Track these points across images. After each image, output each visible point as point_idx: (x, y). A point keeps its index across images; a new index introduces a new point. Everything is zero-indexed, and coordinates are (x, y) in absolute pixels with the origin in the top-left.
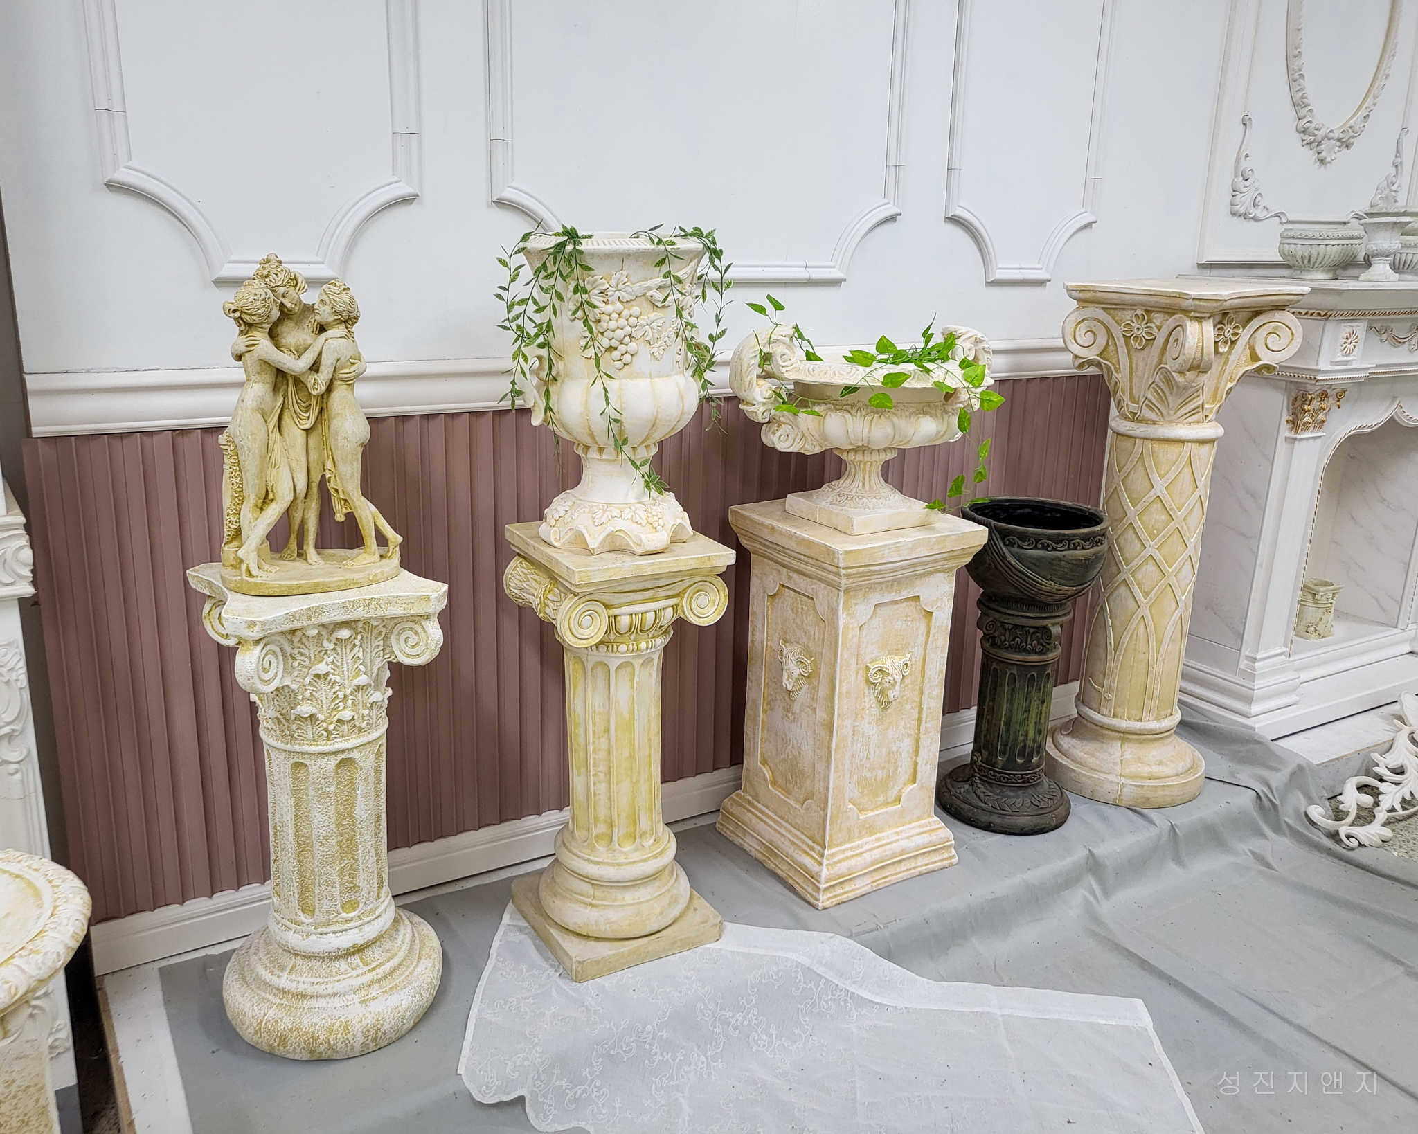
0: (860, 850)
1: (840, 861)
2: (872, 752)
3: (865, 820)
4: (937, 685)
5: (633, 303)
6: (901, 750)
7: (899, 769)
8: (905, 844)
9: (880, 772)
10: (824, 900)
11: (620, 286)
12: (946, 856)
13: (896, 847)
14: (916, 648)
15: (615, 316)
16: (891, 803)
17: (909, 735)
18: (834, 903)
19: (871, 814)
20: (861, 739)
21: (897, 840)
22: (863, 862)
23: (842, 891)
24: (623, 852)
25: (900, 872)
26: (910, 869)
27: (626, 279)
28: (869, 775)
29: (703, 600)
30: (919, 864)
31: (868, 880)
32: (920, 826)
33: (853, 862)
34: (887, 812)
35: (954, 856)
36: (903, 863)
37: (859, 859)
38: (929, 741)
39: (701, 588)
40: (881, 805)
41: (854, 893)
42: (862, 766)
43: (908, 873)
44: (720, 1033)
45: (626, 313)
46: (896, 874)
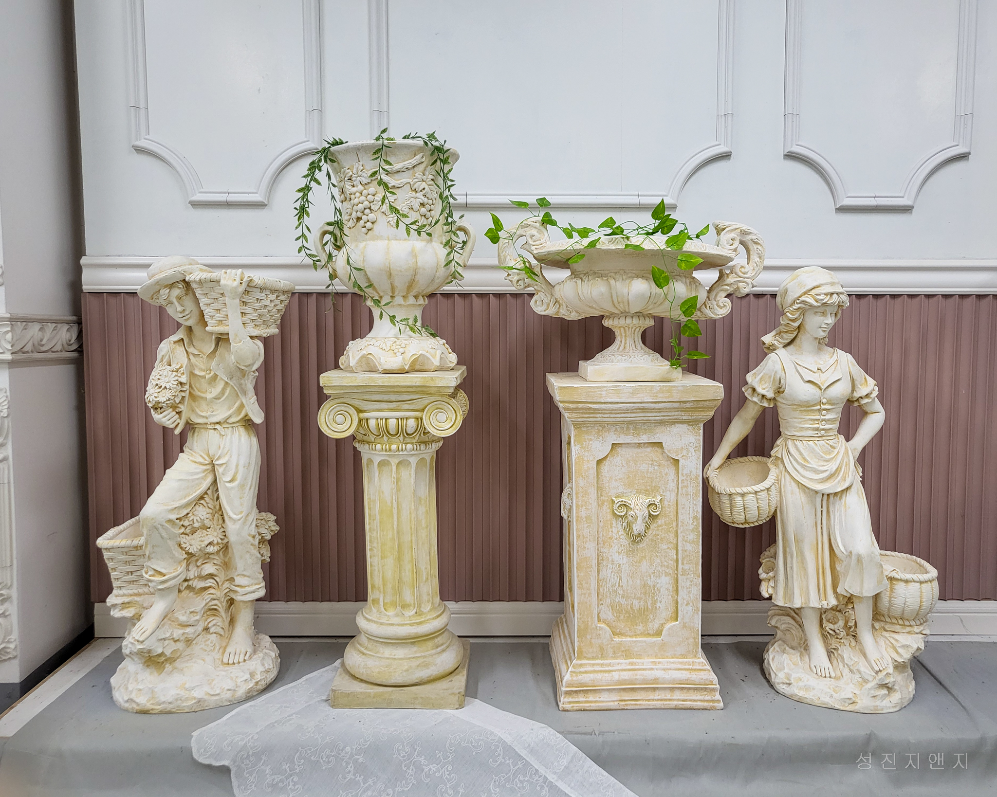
0: (610, 668)
1: (586, 672)
2: (624, 580)
3: (620, 643)
4: (692, 530)
5: (370, 185)
6: (658, 586)
7: (658, 604)
8: (659, 674)
9: (636, 602)
10: (565, 702)
11: (360, 173)
12: (708, 698)
13: (649, 675)
14: (668, 492)
15: (358, 194)
16: (653, 635)
17: (667, 574)
18: (575, 708)
19: (629, 639)
20: (610, 566)
21: (652, 669)
22: (609, 678)
23: (585, 699)
24: (386, 615)
25: (653, 700)
26: (666, 700)
27: (362, 168)
28: (623, 601)
29: (442, 416)
30: (675, 697)
31: (614, 697)
32: (681, 663)
33: (599, 676)
34: (645, 642)
35: (718, 701)
36: (657, 692)
37: (607, 675)
38: (689, 583)
39: (440, 406)
40: (641, 634)
41: (597, 704)
42: (616, 591)
43: (662, 702)
44: (412, 775)
45: (365, 192)
46: (649, 700)
